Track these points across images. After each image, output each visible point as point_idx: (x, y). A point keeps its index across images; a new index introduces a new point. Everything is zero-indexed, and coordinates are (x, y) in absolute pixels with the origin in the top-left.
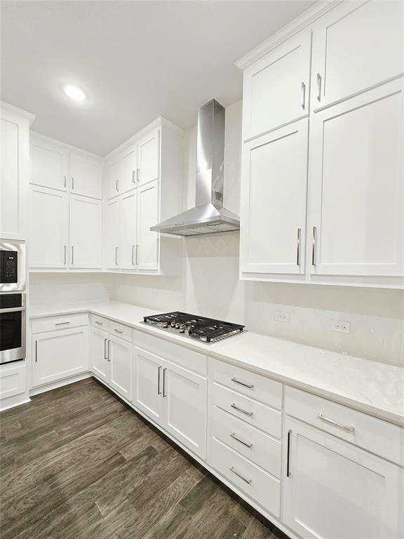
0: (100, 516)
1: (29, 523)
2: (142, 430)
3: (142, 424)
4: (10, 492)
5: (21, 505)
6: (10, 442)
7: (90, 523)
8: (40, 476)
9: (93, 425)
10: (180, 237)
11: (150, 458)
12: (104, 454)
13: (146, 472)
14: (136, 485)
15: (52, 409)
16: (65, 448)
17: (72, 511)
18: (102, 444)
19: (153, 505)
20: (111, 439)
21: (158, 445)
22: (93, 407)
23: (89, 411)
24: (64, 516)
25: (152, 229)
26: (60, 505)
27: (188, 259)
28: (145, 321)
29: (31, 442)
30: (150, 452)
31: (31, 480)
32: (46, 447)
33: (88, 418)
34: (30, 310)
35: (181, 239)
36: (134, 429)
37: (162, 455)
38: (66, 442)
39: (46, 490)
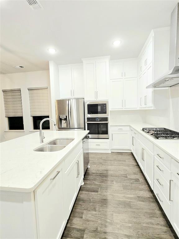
0: (113, 184)
1: (99, 176)
2: (139, 174)
3: (140, 172)
4: (98, 169)
5: (99, 172)
6: (103, 160)
7: (110, 183)
8: (105, 169)
9: (124, 165)
10: (168, 88)
11: (136, 181)
12: (122, 173)
13: (132, 184)
14: (127, 184)
15: (115, 157)
16: (113, 166)
17: (108, 179)
18: (123, 170)
19: (128, 191)
20: (127, 171)
21: (141, 180)
22: (126, 161)
23: (125, 161)
24: (106, 179)
25: (147, 88)
26: (106, 176)
27: (171, 99)
28: (143, 130)
29: (107, 162)
30: (137, 180)
31: (103, 169)
32: (109, 164)
33: (123, 163)
34: (110, 123)
35: (168, 89)
36: (136, 172)
37: (140, 183)
38: (114, 165)
39: (105, 172)
